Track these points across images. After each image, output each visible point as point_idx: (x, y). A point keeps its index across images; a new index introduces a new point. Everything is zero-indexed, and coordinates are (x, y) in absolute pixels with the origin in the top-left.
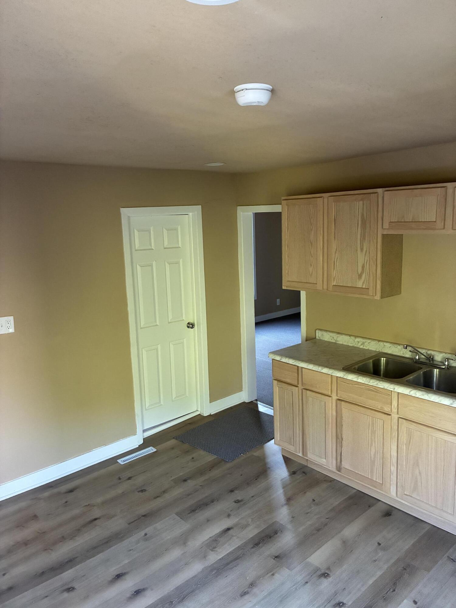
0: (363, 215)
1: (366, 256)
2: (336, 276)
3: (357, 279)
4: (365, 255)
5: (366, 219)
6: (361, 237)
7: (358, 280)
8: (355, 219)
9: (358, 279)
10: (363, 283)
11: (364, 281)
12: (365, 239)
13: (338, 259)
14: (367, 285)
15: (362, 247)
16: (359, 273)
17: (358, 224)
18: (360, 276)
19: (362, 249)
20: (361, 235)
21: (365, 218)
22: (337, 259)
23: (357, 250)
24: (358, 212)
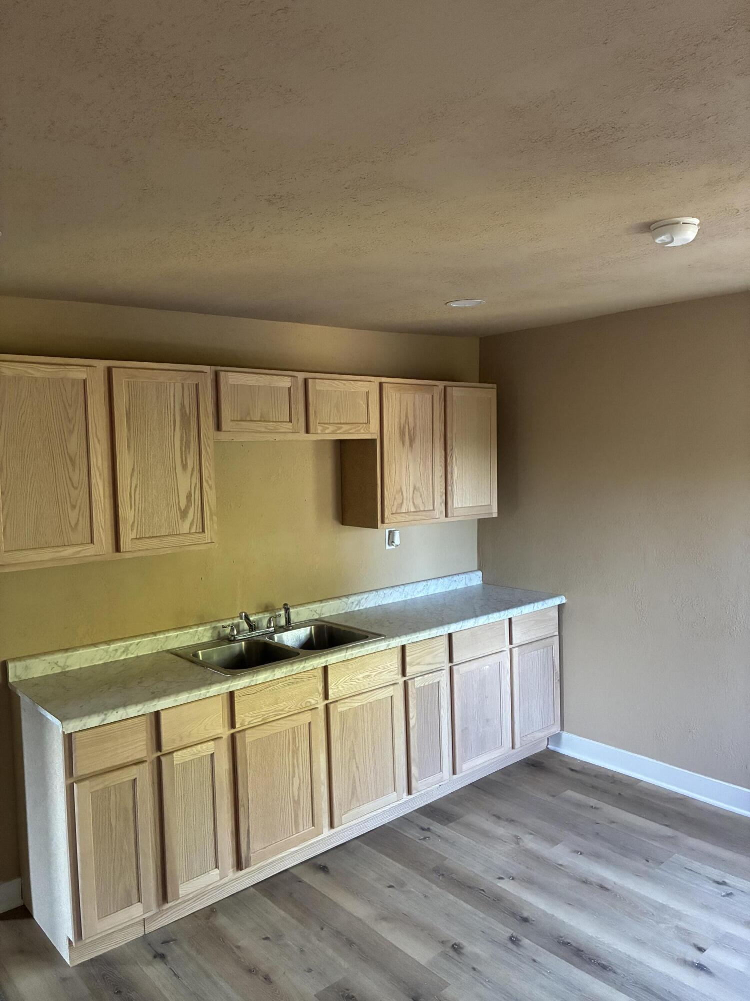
0: (183, 406)
1: (193, 477)
2: (136, 522)
3: (179, 519)
4: (192, 475)
5: (190, 414)
6: (181, 444)
7: (180, 522)
8: (169, 413)
9: (181, 519)
10: (192, 524)
11: (193, 521)
12: (189, 448)
13: (138, 489)
14: (198, 527)
15: (184, 463)
16: (183, 508)
17: (175, 421)
18: (184, 514)
19: (184, 467)
20: (182, 440)
21: (188, 412)
22: (136, 487)
23: (175, 469)
24: (174, 401)
